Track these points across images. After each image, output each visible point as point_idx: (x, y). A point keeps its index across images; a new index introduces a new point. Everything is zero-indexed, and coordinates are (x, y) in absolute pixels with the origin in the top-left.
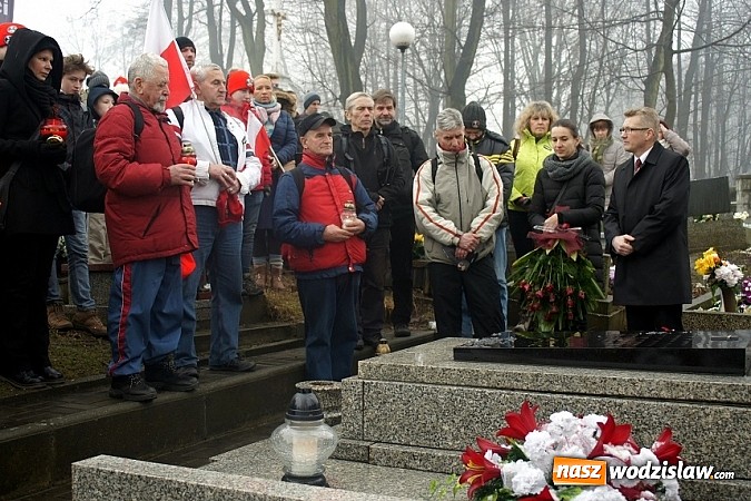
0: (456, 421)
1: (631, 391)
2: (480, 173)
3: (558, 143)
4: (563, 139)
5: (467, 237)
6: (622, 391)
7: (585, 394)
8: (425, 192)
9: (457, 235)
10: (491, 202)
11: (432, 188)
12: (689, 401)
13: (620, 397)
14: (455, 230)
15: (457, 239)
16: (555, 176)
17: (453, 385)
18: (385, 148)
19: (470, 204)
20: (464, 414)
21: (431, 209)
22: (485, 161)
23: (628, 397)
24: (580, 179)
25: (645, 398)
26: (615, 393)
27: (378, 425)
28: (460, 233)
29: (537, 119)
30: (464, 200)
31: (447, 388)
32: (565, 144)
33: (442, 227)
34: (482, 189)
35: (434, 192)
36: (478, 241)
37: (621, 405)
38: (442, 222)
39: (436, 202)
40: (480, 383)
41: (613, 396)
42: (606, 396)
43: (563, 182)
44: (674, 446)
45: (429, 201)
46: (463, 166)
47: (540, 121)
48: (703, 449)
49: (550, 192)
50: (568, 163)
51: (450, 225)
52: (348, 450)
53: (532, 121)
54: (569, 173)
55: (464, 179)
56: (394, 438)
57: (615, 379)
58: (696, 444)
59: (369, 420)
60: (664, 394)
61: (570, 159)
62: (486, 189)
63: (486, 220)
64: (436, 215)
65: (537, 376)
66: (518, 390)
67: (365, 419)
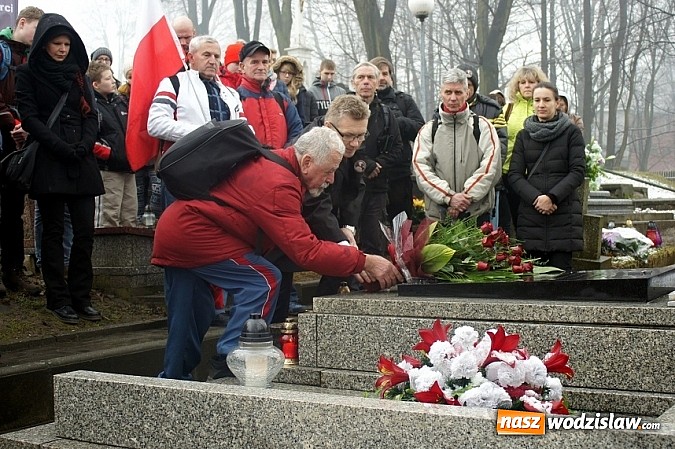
0: (396, 347)
1: (544, 317)
2: (477, 134)
3: (541, 103)
4: (546, 100)
5: (459, 197)
6: (537, 317)
7: (506, 321)
8: (424, 150)
9: (447, 195)
10: (485, 163)
11: (430, 147)
12: (594, 324)
13: (535, 322)
14: (447, 190)
15: (448, 199)
16: (539, 136)
17: (393, 316)
18: (387, 117)
19: (464, 165)
20: (402, 341)
21: (428, 168)
22: (483, 123)
23: (543, 322)
24: (564, 140)
25: (556, 323)
26: (531, 319)
27: (330, 353)
28: (452, 192)
29: (524, 83)
30: (458, 160)
31: (387, 318)
32: (548, 105)
33: (435, 186)
34: (478, 150)
35: (432, 151)
36: (468, 202)
37: (534, 329)
38: (437, 181)
39: (433, 162)
40: (416, 313)
41: (529, 322)
42: (522, 321)
43: (545, 143)
44: (562, 356)
45: (428, 159)
46: (462, 127)
47: (527, 84)
48: (605, 366)
49: (532, 153)
50: (551, 124)
51: (444, 185)
52: (302, 375)
53: (521, 85)
54: (554, 134)
55: (460, 140)
56: (343, 365)
57: (530, 306)
58: (598, 361)
59: (322, 349)
60: (572, 318)
61: (552, 121)
62: (483, 150)
63: (478, 180)
64: (431, 174)
65: (464, 305)
66: (449, 318)
67: (319, 348)
